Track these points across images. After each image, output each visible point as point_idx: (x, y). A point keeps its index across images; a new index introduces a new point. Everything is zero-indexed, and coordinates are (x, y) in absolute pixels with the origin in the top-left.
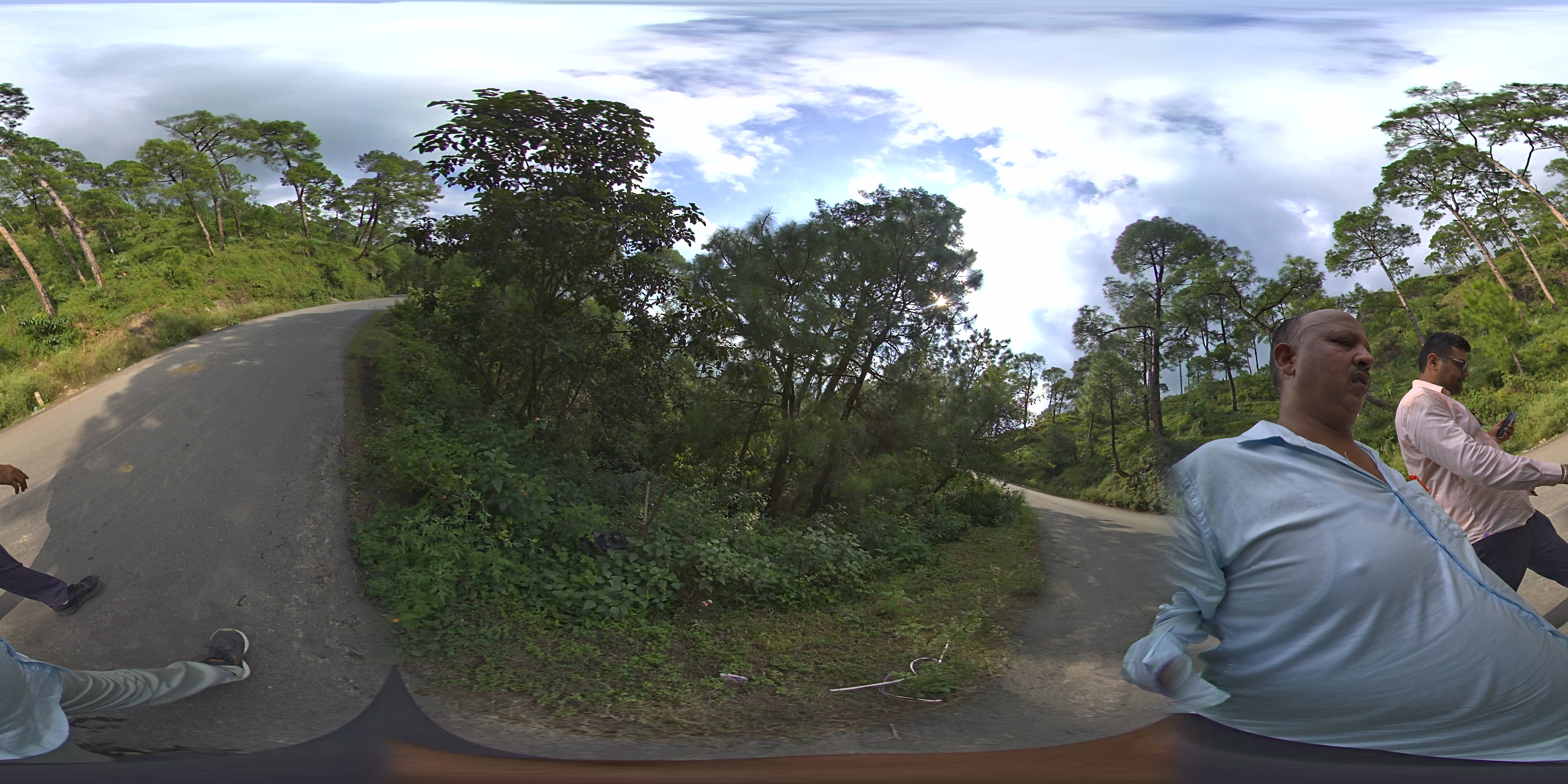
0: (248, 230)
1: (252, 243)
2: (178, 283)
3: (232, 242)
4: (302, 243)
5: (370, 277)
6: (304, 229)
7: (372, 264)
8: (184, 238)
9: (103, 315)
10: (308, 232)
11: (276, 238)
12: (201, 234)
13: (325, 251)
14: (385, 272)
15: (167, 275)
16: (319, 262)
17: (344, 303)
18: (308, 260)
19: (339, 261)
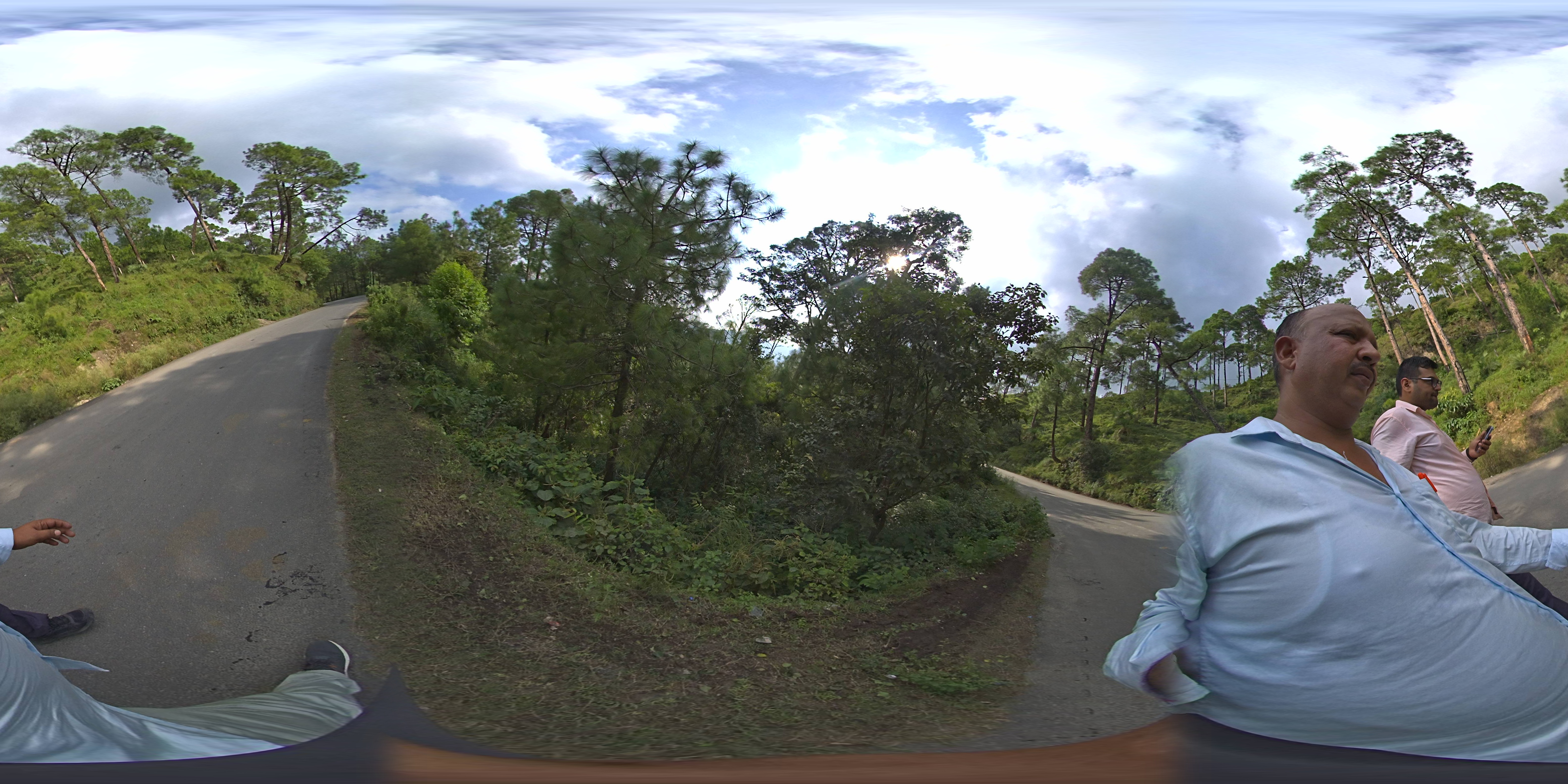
0: (152, 256)
2: (47, 335)
4: (209, 260)
5: (299, 286)
7: (298, 269)
11: (183, 259)
13: (239, 263)
14: (315, 278)
15: (30, 327)
16: (233, 276)
17: (276, 324)
18: (219, 276)
19: (257, 272)
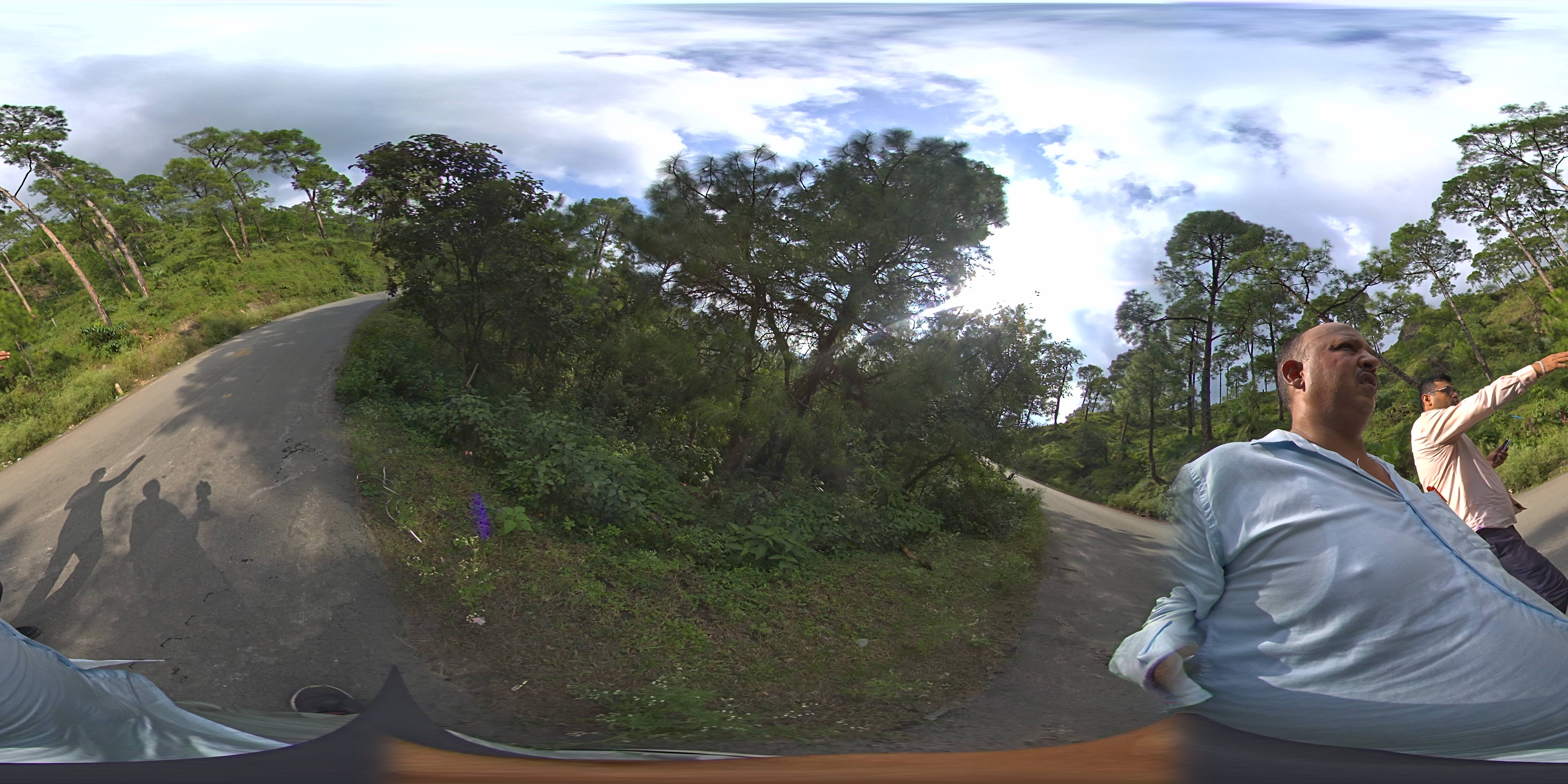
0: (268, 235)
1: (274, 248)
2: (214, 290)
3: (255, 248)
6: (322, 232)
8: (210, 247)
9: (153, 321)
10: (325, 232)
11: (296, 240)
12: (226, 243)
13: (343, 250)
15: (203, 284)
16: (338, 260)
17: (364, 296)
18: (327, 259)
19: (356, 258)
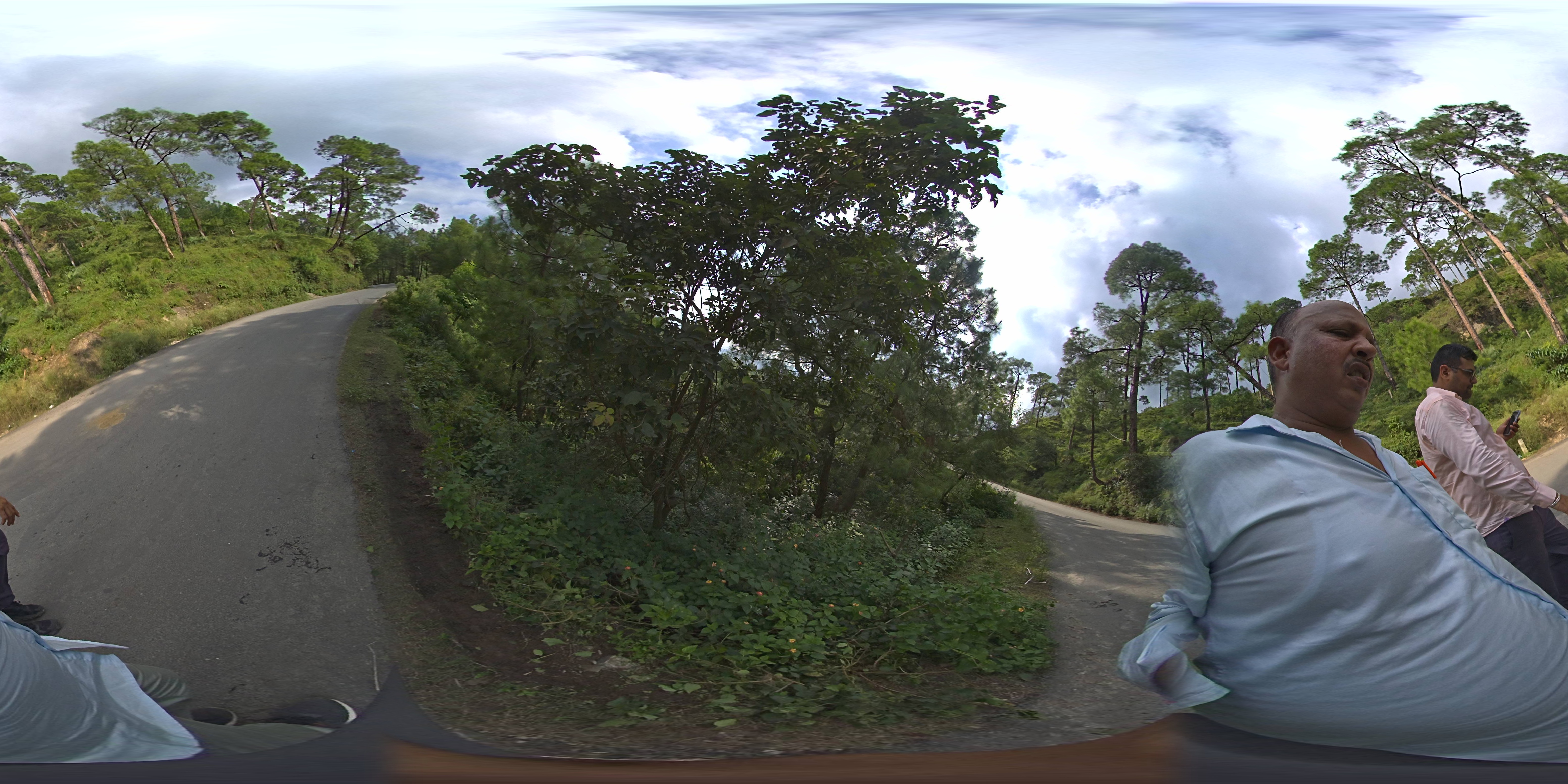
0: (210, 229)
1: (215, 242)
2: (132, 292)
3: (193, 243)
4: (269, 237)
5: (347, 268)
6: (271, 224)
7: (349, 254)
8: (145, 244)
9: (49, 337)
10: (274, 225)
11: (241, 234)
12: (157, 238)
13: (296, 244)
14: (363, 262)
15: (119, 285)
16: (290, 255)
17: (322, 298)
18: (277, 254)
19: (311, 253)
